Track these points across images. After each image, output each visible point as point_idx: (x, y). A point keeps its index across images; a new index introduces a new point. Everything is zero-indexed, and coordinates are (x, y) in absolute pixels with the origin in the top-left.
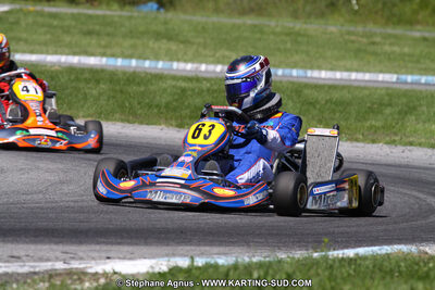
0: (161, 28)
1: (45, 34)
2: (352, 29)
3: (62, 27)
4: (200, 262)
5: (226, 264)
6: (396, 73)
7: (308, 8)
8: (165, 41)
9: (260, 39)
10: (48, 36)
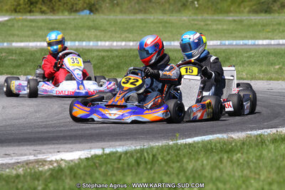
0: (91, 24)
1: (28, 31)
2: (195, 17)
3: (37, 27)
4: (107, 151)
6: (220, 40)
7: (171, 8)
8: (93, 31)
9: (145, 27)
10: (30, 32)
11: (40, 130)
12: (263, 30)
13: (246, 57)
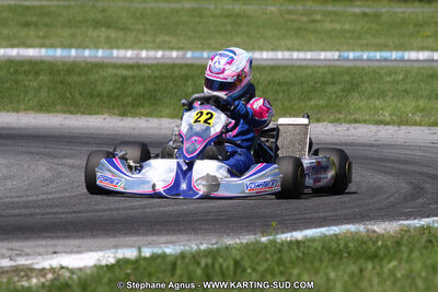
0: (99, 17)
2: (291, 7)
4: (147, 252)
5: (173, 252)
6: (338, 50)
8: (103, 29)
9: (199, 23)
11: (17, 212)
12: (418, 32)
13: (389, 82)
